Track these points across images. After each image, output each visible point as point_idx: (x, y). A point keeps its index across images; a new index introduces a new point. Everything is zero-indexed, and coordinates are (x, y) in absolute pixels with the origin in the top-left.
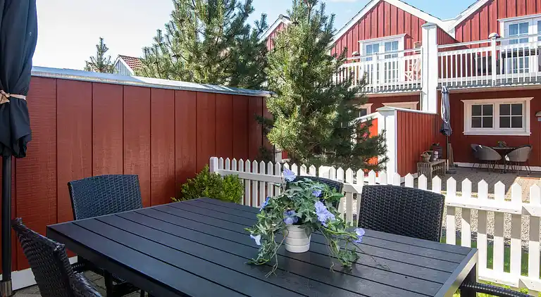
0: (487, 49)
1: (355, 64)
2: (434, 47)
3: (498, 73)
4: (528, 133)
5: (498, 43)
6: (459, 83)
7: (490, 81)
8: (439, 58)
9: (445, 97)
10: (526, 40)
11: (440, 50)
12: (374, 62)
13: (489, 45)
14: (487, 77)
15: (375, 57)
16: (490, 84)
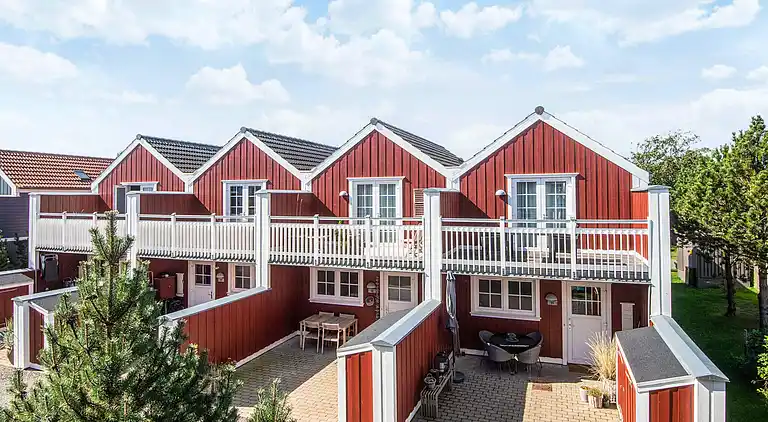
0: (495, 230)
1: (343, 226)
2: (437, 220)
3: (507, 260)
4: (538, 318)
5: (506, 225)
6: (466, 266)
7: (499, 268)
8: (444, 233)
9: (450, 285)
10: (535, 226)
11: (444, 224)
12: (366, 227)
13: (497, 225)
14: (496, 263)
15: (367, 221)
16: (499, 272)
